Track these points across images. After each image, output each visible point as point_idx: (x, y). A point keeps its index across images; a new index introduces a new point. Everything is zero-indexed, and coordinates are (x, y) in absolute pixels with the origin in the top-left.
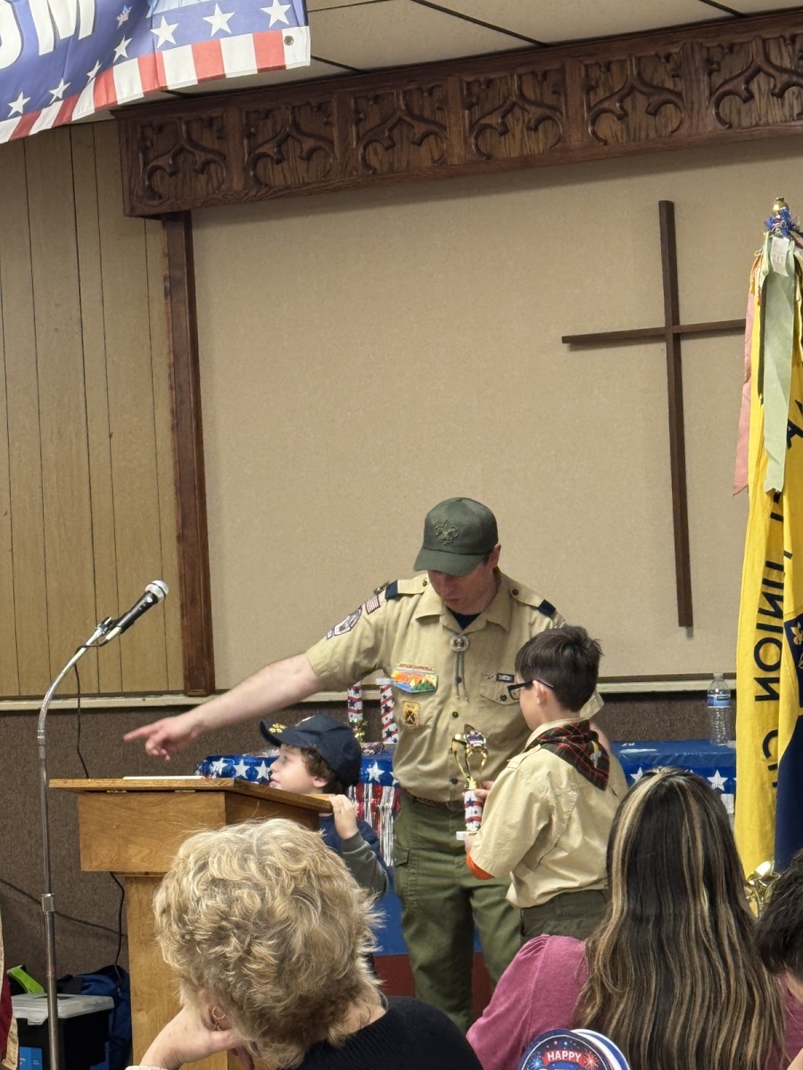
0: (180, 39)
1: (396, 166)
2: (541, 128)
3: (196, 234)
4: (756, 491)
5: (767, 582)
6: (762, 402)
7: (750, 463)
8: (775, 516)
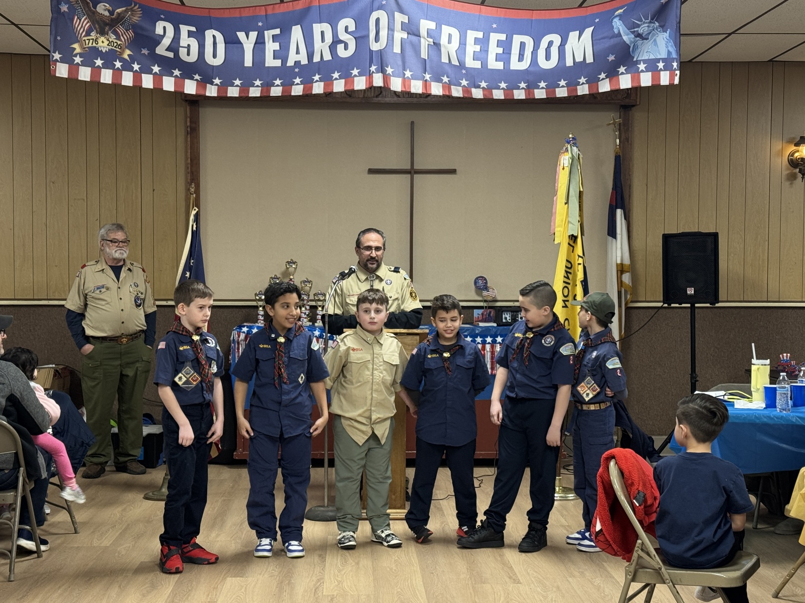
3: (200, 109)
4: (563, 235)
5: (566, 267)
6: (566, 204)
7: (556, 225)
8: (569, 244)
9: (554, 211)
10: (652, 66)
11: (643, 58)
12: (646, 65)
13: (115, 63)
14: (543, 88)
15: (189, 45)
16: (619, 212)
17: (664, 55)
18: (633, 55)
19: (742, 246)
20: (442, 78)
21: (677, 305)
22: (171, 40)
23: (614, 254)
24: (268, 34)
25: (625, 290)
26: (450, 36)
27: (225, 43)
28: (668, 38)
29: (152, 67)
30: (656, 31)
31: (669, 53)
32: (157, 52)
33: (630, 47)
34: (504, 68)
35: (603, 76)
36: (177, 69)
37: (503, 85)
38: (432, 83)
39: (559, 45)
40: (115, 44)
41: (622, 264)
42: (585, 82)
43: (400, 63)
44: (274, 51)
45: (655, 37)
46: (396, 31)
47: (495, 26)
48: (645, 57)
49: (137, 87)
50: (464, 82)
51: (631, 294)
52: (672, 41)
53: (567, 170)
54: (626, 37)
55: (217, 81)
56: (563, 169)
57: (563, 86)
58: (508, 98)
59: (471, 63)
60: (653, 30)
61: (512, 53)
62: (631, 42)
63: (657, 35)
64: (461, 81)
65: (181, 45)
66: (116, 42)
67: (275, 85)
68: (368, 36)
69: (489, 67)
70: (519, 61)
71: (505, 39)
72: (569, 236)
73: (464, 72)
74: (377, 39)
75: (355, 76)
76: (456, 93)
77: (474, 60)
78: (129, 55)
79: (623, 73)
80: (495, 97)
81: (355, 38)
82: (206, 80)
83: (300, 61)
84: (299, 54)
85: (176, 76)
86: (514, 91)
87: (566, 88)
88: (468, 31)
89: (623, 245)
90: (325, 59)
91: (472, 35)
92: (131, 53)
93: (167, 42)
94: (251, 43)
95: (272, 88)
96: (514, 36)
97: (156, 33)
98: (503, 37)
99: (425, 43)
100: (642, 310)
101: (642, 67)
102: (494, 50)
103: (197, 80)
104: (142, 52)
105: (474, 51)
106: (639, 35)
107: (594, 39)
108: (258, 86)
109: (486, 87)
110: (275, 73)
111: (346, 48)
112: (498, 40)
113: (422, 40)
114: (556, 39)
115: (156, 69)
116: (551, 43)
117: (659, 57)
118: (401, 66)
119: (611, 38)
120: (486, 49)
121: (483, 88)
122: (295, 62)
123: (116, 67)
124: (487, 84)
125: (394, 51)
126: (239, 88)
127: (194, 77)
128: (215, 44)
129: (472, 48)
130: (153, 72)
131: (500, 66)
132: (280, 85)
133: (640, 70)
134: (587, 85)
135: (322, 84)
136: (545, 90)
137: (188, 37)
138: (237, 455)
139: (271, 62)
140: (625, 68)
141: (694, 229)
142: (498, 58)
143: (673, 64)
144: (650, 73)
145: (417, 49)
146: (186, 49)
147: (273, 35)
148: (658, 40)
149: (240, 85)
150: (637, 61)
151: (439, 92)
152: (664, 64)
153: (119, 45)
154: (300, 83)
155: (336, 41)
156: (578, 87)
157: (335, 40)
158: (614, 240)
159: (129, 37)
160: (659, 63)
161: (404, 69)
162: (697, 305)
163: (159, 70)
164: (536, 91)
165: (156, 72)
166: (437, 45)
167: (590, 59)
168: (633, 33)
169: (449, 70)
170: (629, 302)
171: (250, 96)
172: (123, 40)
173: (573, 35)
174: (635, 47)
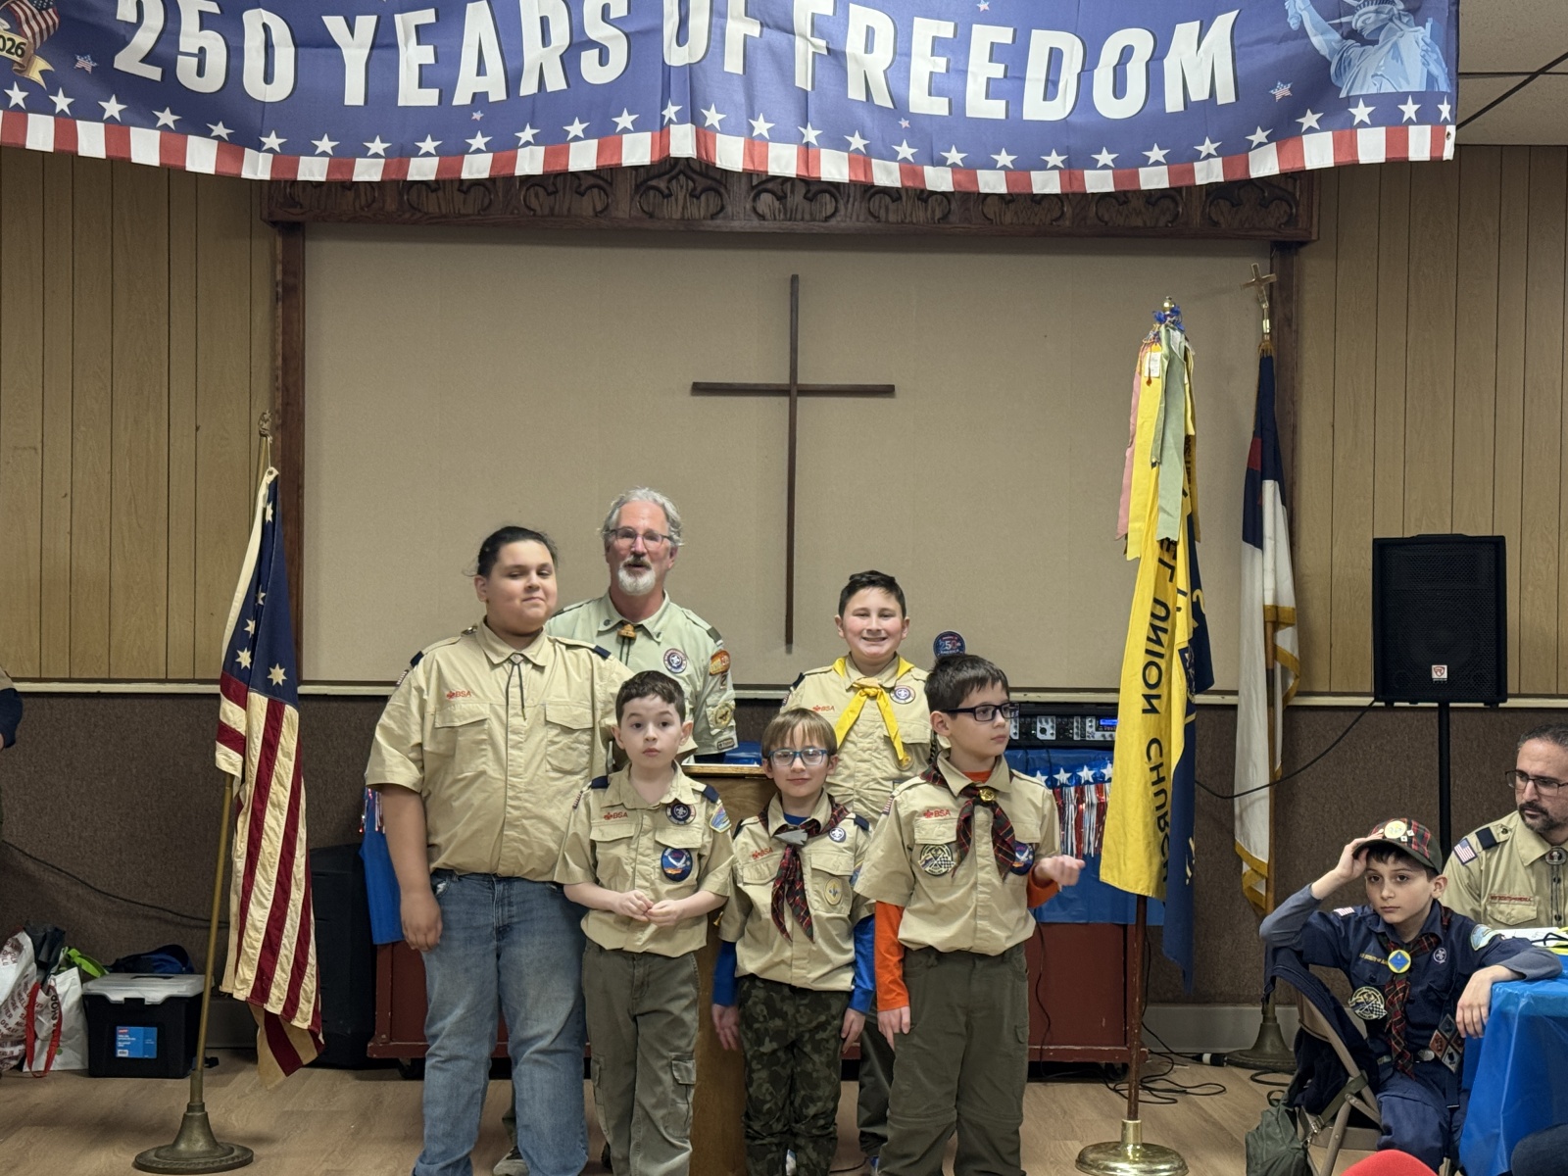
0: (1376, 120)
1: (556, 211)
2: (703, 198)
3: (308, 244)
4: (1146, 540)
5: (1153, 615)
6: (1154, 465)
7: (1131, 515)
8: (1161, 561)
9: (1125, 481)
10: (1387, 112)
11: (1364, 92)
12: (1371, 109)
13: (8, 92)
14: (1105, 167)
15: (202, 50)
16: (1269, 487)
17: (1417, 84)
18: (1339, 84)
19: (1553, 567)
20: (850, 139)
21: (1407, 704)
22: (155, 36)
23: (1258, 584)
24: (405, 23)
25: (1283, 667)
26: (870, 32)
27: (296, 46)
28: (1428, 40)
29: (103, 104)
30: (1397, 22)
31: (1431, 79)
32: (116, 65)
33: (1330, 64)
34: (1007, 116)
35: (1259, 136)
36: (168, 110)
37: (1004, 159)
38: (823, 151)
39: (1148, 58)
40: (9, 44)
41: (1276, 608)
42: (1214, 153)
43: (740, 98)
44: (421, 66)
45: (1395, 38)
46: (732, 17)
47: (983, 6)
48: (1371, 89)
49: (65, 156)
50: (905, 151)
51: (1297, 677)
52: (1437, 49)
53: (1158, 385)
54: (1320, 37)
55: (273, 141)
56: (1149, 382)
57: (1157, 163)
58: (1016, 190)
59: (923, 102)
60: (1391, 20)
61: (1029, 75)
62: (1333, 52)
63: (1399, 33)
64: (897, 148)
65: (181, 49)
66: (10, 39)
67: (422, 152)
68: (659, 30)
69: (971, 112)
70: (1045, 99)
71: (1010, 41)
72: (1162, 542)
73: (905, 123)
74: (682, 37)
75: (626, 130)
76: (884, 178)
77: (930, 94)
78: (43, 73)
79: (1311, 130)
80: (983, 189)
81: (627, 35)
82: (244, 138)
83: (486, 93)
84: (485, 74)
85: (165, 127)
86: (1033, 173)
87: (1166, 167)
88: (916, 19)
89: (1278, 564)
90: (549, 89)
91: (926, 30)
92: (49, 67)
93: (145, 39)
94: (360, 46)
95: (413, 161)
96: (1033, 31)
97: (119, 17)
98: (1005, 35)
99: (805, 50)
100: (1322, 714)
101: (1361, 112)
102: (982, 69)
103: (218, 138)
104: (78, 65)
105: (931, 73)
106: (1353, 34)
107: (1236, 43)
108: (376, 156)
109: (960, 164)
110: (422, 121)
111: (603, 60)
112: (992, 44)
113: (799, 42)
114: (1141, 41)
115: (113, 108)
116: (1127, 53)
117: (1405, 89)
118: (744, 108)
119: (1281, 42)
120: (961, 68)
121: (954, 166)
122: (475, 94)
123: (12, 104)
124: (963, 155)
125: (726, 69)
126: (327, 159)
127: (212, 130)
128: (269, 46)
129: (925, 64)
130: (106, 116)
131: (996, 109)
132: (433, 152)
133: (1356, 121)
134: (1220, 159)
135: (540, 151)
136: (1110, 172)
137: (202, 28)
138: (374, 1048)
139: (412, 94)
140: (1318, 116)
141: (1444, 529)
142: (992, 90)
143: (1440, 106)
144: (1383, 129)
145: (784, 64)
146: (195, 60)
147: (417, 27)
148: (1403, 44)
149: (331, 152)
150: (1348, 98)
151: (841, 174)
152: (1417, 107)
153: (18, 47)
154: (484, 148)
155: (579, 43)
156: (1197, 165)
157: (575, 40)
158: (1258, 550)
159: (44, 26)
160: (1405, 103)
161: (753, 116)
162: (1452, 705)
163: (120, 112)
164: (1088, 173)
165: (112, 117)
166: (836, 56)
167: (1226, 95)
168: (1338, 27)
169: (868, 121)
170: (1293, 693)
171: (355, 179)
172: (29, 33)
173: (1185, 33)
174: (1344, 64)
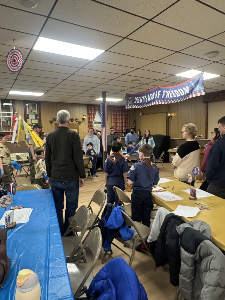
0: (194, 93)
3: (209, 104)
11: (194, 91)
27: (142, 99)
31: (200, 89)
46: (159, 94)
47: (171, 89)
55: (140, 106)
59: (171, 97)
61: (176, 93)
69: (174, 97)
70: (178, 95)
73: (169, 99)
79: (191, 95)
84: (149, 99)
85: (135, 106)
87: (183, 99)
96: (174, 90)
97: (135, 99)
99: (164, 94)
104: (133, 103)
110: (146, 103)
114: (181, 89)
118: (158, 100)
121: (171, 101)
129: (170, 94)
143: (202, 91)
145: (162, 96)
147: (146, 97)
148: (197, 87)
151: (164, 103)
164: (179, 100)
173: (184, 88)
